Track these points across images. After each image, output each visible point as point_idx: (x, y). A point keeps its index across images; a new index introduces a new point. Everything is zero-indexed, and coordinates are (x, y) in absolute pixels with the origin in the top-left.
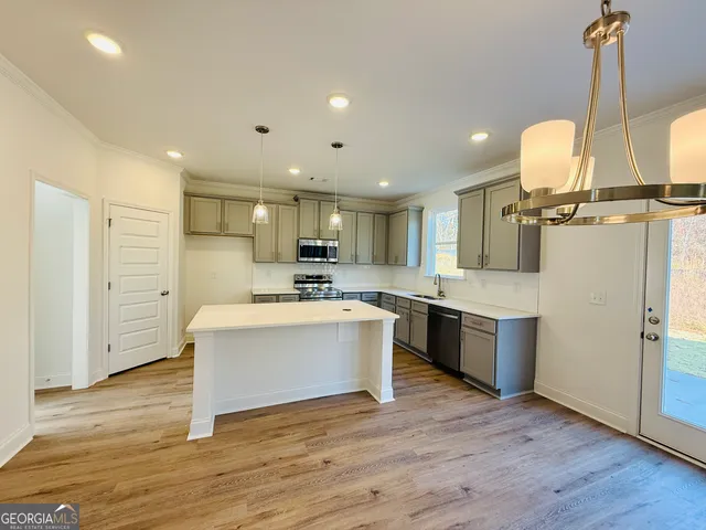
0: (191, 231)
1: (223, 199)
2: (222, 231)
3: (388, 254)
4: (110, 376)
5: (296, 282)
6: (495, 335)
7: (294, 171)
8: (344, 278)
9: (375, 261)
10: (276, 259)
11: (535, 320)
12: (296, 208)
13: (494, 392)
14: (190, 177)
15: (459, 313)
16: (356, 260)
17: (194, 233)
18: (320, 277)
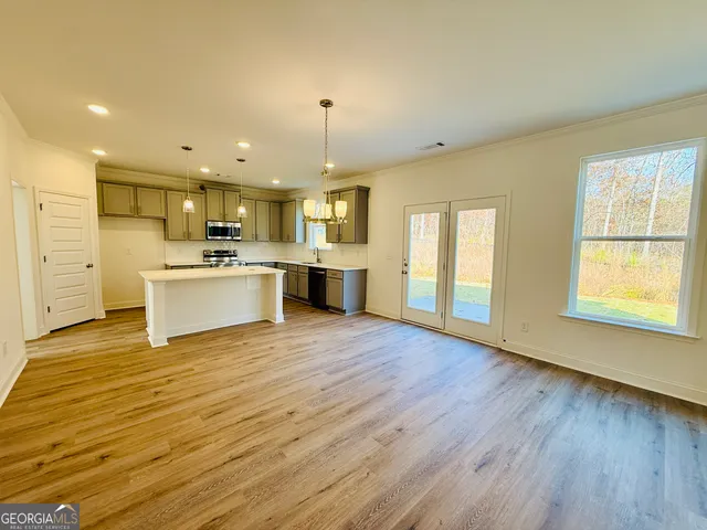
0: (105, 213)
1: (136, 186)
2: (136, 213)
3: (281, 233)
4: (52, 332)
5: (205, 256)
6: (342, 279)
7: (205, 170)
8: (247, 252)
9: (272, 239)
10: (188, 237)
11: (366, 270)
12: (203, 196)
13: (341, 311)
14: (102, 166)
15: (325, 270)
16: (256, 238)
17: (107, 215)
18: (227, 252)
